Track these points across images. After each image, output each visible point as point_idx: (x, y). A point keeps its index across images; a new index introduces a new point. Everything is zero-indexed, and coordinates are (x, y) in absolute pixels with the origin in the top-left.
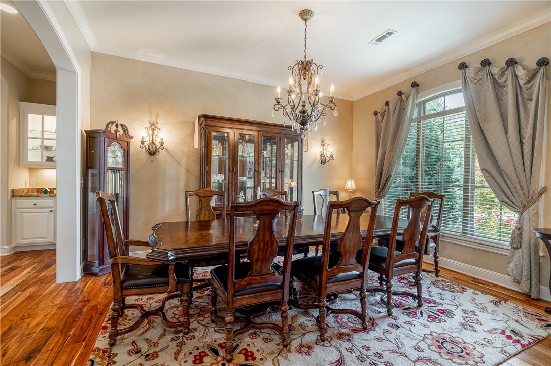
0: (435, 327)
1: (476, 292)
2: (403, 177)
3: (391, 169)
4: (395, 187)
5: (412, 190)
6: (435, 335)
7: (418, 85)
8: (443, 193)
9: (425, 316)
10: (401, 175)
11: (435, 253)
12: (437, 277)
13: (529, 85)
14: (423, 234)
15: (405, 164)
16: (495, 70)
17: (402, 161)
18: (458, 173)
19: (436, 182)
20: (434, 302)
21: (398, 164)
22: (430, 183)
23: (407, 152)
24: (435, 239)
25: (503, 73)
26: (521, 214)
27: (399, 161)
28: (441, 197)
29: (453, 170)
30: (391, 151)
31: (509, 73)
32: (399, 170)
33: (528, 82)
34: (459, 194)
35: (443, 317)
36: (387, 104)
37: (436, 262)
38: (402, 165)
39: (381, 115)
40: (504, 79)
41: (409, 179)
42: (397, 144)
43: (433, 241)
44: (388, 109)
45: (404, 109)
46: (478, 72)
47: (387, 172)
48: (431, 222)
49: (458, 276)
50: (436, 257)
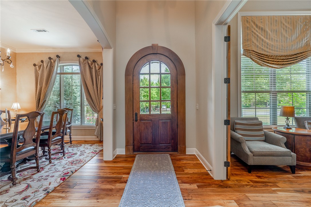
0: (70, 160)
1: (85, 144)
2: (53, 101)
3: (46, 97)
4: (48, 106)
5: (58, 108)
6: (70, 161)
7: (60, 57)
8: (73, 108)
9: (66, 158)
10: (52, 100)
11: (70, 134)
12: (71, 144)
13: (99, 70)
14: (64, 126)
15: (54, 95)
16: (90, 62)
17: (52, 93)
18: (78, 100)
19: (70, 104)
20: (70, 152)
21: (50, 94)
22: (67, 104)
23: (55, 88)
24: (70, 128)
25: (92, 64)
26: (98, 114)
27: (51, 93)
28: (72, 110)
29: (77, 98)
30: (45, 88)
31: (93, 64)
32: (50, 98)
33: (99, 69)
34: (79, 108)
35: (73, 155)
36: (42, 61)
37: (70, 138)
38: (52, 95)
39: (39, 67)
40: (92, 66)
41: (56, 102)
42: (49, 84)
43: (69, 129)
44: (43, 65)
45: (53, 67)
46: (84, 61)
47: (44, 99)
48: (67, 121)
49: (79, 142)
50: (70, 136)
